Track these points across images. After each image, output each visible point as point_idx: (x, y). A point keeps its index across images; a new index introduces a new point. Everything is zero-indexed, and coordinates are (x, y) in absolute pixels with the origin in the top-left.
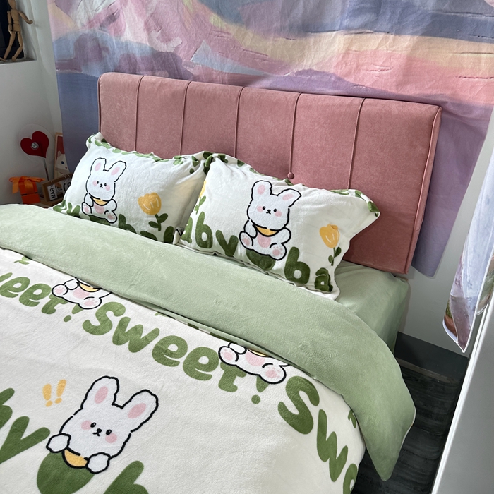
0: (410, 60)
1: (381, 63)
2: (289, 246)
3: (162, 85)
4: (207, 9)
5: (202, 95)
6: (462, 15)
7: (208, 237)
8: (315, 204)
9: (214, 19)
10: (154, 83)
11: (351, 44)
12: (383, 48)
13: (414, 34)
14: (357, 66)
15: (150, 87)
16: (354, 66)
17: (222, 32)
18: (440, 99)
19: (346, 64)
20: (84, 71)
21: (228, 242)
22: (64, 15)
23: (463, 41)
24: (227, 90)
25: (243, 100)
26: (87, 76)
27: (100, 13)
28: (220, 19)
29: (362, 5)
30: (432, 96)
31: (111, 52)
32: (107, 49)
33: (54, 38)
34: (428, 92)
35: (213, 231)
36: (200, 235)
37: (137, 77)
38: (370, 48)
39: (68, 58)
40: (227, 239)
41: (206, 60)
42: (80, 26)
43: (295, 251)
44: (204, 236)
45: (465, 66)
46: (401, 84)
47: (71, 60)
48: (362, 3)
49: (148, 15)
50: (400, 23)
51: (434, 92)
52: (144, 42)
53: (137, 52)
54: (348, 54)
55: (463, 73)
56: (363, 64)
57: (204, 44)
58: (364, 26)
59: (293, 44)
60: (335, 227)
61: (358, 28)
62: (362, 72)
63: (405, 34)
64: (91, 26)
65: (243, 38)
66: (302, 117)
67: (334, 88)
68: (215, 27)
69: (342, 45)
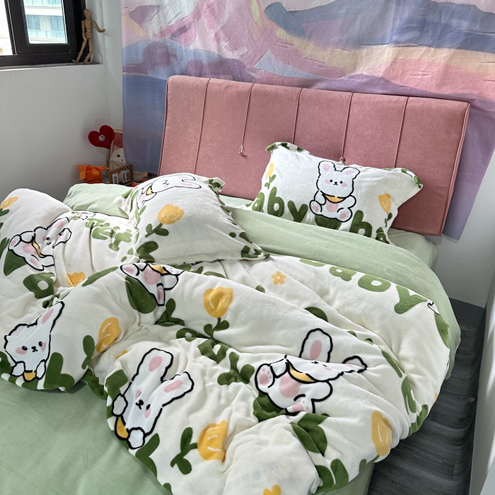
0: (447, 67)
1: (423, 69)
2: (354, 210)
3: (228, 87)
4: (274, 24)
5: (266, 94)
6: (489, 34)
7: (280, 207)
8: (373, 177)
9: (281, 33)
10: (220, 85)
11: (399, 54)
12: (426, 58)
13: (450, 48)
14: (403, 72)
15: (217, 88)
16: (400, 72)
17: (286, 43)
18: (470, 97)
19: (394, 70)
20: (150, 74)
21: (298, 211)
22: (136, 25)
23: (489, 54)
24: (288, 91)
25: (303, 98)
26: (153, 79)
27: (172, 25)
28: (285, 33)
29: (410, 25)
30: (464, 94)
31: (179, 58)
32: (175, 56)
33: (124, 45)
34: (460, 92)
35: (285, 202)
36: (273, 206)
37: (205, 80)
38: (414, 58)
39: (137, 62)
40: (298, 208)
41: (269, 66)
42: (151, 35)
43: (360, 213)
44: (276, 207)
45: (490, 72)
46: (439, 85)
47: (138, 64)
48: (410, 23)
49: (218, 28)
50: (439, 39)
51: (465, 92)
52: (213, 50)
53: (204, 58)
54: (396, 62)
55: (488, 78)
56: (408, 70)
57: (269, 53)
58: (410, 41)
59: (348, 54)
60: (388, 196)
61: (405, 43)
62: (407, 76)
63: (444, 48)
64: (162, 36)
65: (305, 49)
66: (356, 111)
67: (383, 89)
68: (280, 39)
69: (391, 55)
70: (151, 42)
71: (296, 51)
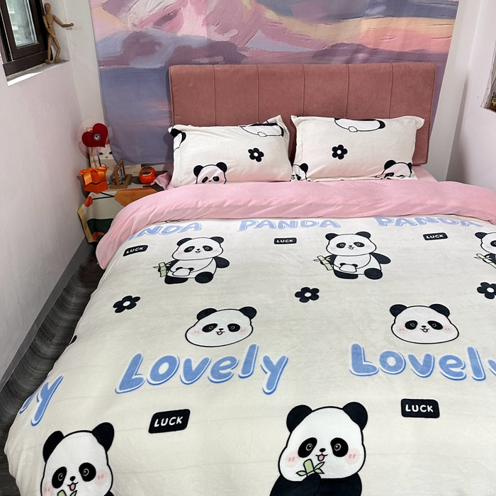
1: (389, 34)
4: (263, 7)
9: (270, 15)
12: (391, 26)
17: (276, 23)
20: (132, 65)
27: (154, 14)
28: (274, 14)
31: (164, 46)
32: (159, 44)
33: (99, 39)
39: (115, 55)
47: (117, 57)
49: (207, 13)
50: (400, 10)
52: (202, 35)
55: (434, 36)
57: (259, 33)
59: (330, 28)
64: (143, 26)
65: (293, 26)
68: (270, 20)
70: (130, 33)
71: (285, 29)
